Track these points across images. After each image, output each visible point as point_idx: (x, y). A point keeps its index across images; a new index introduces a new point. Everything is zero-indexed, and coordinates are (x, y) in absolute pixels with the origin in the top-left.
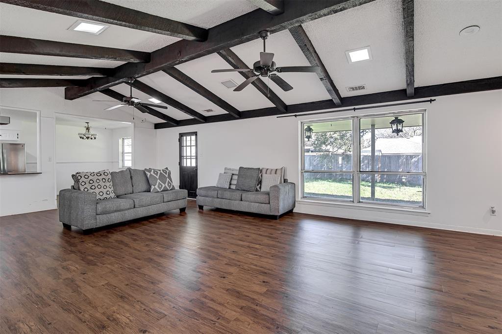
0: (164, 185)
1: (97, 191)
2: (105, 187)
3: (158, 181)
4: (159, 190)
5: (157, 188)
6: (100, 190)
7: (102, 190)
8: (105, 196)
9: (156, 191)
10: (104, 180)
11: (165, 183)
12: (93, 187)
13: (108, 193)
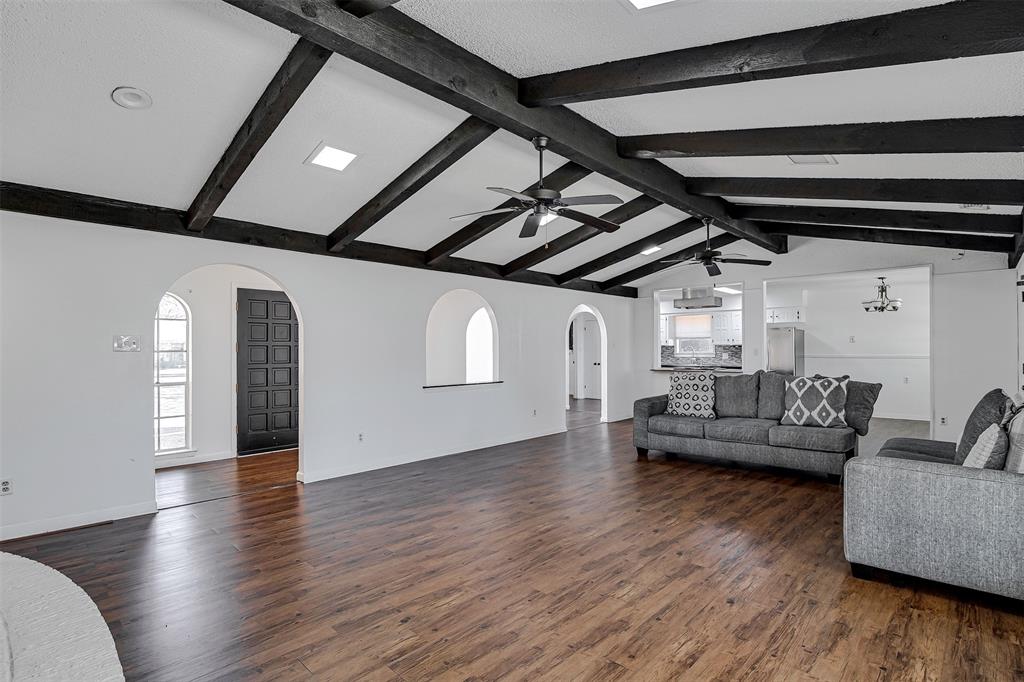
0: (807, 413)
1: (683, 401)
2: (696, 398)
3: (799, 401)
4: (796, 421)
5: (792, 417)
6: (687, 401)
7: (690, 401)
8: (691, 411)
9: (790, 422)
10: (695, 387)
11: (811, 409)
12: (679, 396)
13: (698, 407)
